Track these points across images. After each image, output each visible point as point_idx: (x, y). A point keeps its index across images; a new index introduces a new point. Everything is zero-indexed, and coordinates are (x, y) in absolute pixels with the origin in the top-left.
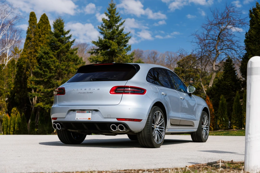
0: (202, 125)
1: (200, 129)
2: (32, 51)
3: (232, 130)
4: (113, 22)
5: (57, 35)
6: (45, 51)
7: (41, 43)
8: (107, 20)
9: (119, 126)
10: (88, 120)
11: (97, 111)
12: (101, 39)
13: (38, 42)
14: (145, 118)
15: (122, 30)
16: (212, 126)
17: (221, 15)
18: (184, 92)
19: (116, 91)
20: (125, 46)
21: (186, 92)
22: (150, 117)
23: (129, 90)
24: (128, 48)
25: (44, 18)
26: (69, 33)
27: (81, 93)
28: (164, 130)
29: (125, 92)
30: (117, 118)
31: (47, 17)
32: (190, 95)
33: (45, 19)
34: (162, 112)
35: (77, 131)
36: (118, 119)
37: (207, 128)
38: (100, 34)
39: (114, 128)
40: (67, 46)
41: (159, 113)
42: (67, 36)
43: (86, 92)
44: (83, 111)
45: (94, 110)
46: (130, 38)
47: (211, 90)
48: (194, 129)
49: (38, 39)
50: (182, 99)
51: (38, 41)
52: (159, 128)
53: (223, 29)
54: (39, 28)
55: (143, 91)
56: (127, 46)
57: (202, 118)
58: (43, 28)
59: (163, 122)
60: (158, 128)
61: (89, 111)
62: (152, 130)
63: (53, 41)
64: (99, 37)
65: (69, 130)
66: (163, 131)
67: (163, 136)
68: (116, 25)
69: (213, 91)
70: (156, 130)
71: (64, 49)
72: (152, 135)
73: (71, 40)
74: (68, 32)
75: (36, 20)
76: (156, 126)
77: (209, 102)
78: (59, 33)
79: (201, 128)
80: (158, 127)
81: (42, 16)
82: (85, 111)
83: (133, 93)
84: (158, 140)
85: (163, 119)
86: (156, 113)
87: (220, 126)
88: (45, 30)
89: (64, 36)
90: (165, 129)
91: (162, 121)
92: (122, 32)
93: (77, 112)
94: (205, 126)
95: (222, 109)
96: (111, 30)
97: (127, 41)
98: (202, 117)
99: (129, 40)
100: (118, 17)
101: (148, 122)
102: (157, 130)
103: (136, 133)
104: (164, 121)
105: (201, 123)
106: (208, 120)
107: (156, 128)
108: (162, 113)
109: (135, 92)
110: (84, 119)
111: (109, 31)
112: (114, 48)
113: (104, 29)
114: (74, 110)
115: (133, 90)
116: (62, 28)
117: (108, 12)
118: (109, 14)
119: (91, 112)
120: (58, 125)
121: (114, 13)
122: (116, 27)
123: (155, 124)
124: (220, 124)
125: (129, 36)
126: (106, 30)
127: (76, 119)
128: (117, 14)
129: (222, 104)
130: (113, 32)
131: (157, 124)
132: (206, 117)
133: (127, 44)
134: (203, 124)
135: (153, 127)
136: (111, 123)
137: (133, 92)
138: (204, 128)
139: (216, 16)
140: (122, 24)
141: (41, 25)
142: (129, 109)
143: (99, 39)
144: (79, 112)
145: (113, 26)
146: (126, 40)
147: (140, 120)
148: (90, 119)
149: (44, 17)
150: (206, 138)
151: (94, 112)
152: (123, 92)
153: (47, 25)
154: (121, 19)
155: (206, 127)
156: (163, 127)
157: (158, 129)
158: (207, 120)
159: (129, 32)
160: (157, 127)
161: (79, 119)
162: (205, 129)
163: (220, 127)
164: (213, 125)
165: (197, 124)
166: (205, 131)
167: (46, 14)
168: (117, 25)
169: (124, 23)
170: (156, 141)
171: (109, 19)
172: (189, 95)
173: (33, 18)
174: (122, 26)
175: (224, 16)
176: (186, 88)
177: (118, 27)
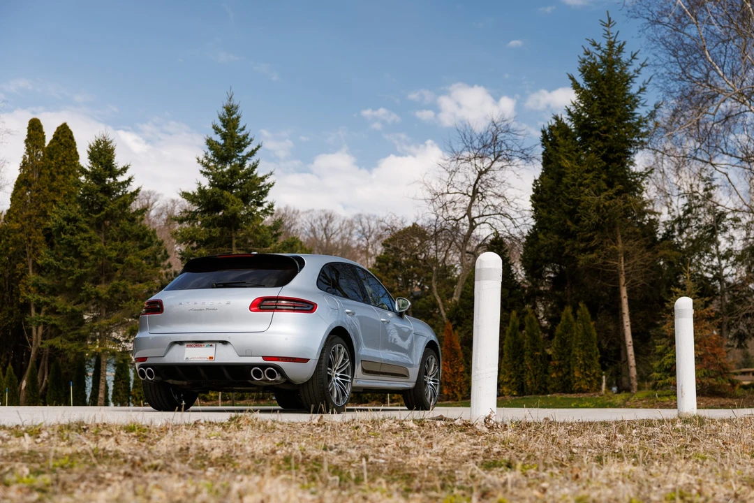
0: (425, 377)
1: (421, 383)
2: (31, 213)
4: (232, 148)
5: (98, 176)
6: (69, 214)
7: (57, 193)
8: (217, 143)
9: (268, 371)
10: (208, 360)
11: (225, 343)
12: (204, 188)
13: (48, 192)
14: (314, 356)
15: (254, 167)
17: (479, 138)
18: (389, 310)
19: (261, 307)
20: (261, 205)
21: (391, 309)
22: (324, 355)
23: (286, 305)
24: (266, 209)
25: (64, 135)
26: (125, 172)
27: (195, 310)
28: (350, 381)
29: (278, 307)
30: (263, 357)
31: (71, 133)
32: (400, 315)
33: (66, 136)
34: (347, 347)
35: (185, 383)
36: (265, 358)
37: (436, 381)
38: (202, 175)
39: (258, 374)
40: (122, 203)
41: (340, 348)
42: (120, 179)
43: (205, 309)
44: (198, 343)
45: (220, 342)
46: (271, 186)
47: (458, 309)
48: (409, 384)
49: (48, 185)
50: (385, 323)
51: (46, 191)
52: (340, 377)
53: (484, 170)
54: (51, 158)
55: (311, 307)
56: (266, 205)
57: (424, 361)
58: (60, 159)
59: (347, 366)
60: (338, 376)
61: (211, 342)
62: (327, 379)
63: (88, 190)
64: (200, 184)
65: (170, 381)
66: (348, 382)
67: (347, 391)
68: (240, 154)
70: (334, 380)
71: (115, 210)
72: (328, 389)
73: (131, 189)
74: (125, 169)
75: (44, 137)
76: (335, 373)
77: (451, 334)
78: (103, 173)
79: (423, 381)
80: (339, 374)
81: (58, 128)
82: (203, 344)
83: (293, 309)
84: (338, 399)
85: (348, 360)
86: (335, 348)
88: (65, 164)
89: (115, 179)
90: (352, 379)
91: (347, 364)
92: (252, 173)
93: (187, 346)
94: (431, 379)
96: (228, 167)
97: (265, 193)
99: (268, 189)
100: (245, 137)
101: (320, 365)
102: (337, 381)
103: (299, 385)
104: (349, 363)
105: (423, 372)
106: (437, 367)
107: (335, 377)
108: (346, 349)
109: (297, 308)
110: (200, 358)
111: (222, 168)
112: (234, 210)
113: (212, 164)
114: (181, 343)
115: (292, 305)
116: (110, 161)
117: (220, 124)
118: (224, 130)
119: (214, 345)
120: (149, 371)
121: (235, 127)
122: (239, 160)
123: (333, 369)
125: (267, 181)
126: (215, 167)
127: (185, 361)
128: (243, 129)
130: (233, 173)
131: (337, 369)
132: (434, 360)
133: (264, 200)
134: (426, 374)
135: (329, 373)
136: (251, 366)
138: (428, 382)
139: (469, 140)
140: (252, 153)
141: (57, 152)
142: (286, 339)
143: (200, 188)
144: (191, 346)
145: (233, 157)
146: (263, 189)
147: (305, 361)
149: (64, 132)
151: (219, 345)
152: (274, 307)
153: (70, 151)
154: (251, 140)
155: (433, 381)
156: (348, 375)
157: (339, 379)
158: (435, 365)
159: (269, 173)
160: (336, 375)
161: (191, 360)
162: (431, 385)
165: (414, 373)
167: (68, 125)
168: (243, 156)
169: (257, 151)
170: (334, 401)
171: (222, 142)
172: (398, 315)
173: (36, 133)
174: (253, 159)
175: (487, 141)
176: (393, 302)
177: (244, 160)
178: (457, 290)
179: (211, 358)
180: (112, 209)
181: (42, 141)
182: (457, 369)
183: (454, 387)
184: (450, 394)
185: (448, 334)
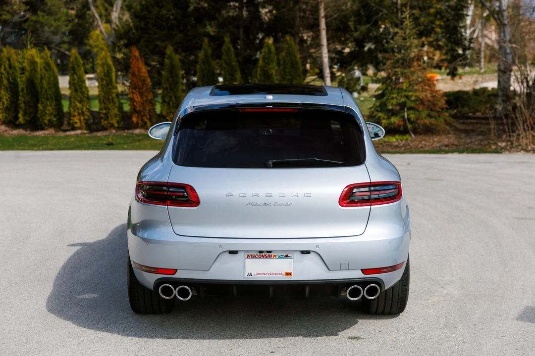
10: (284, 276)
16: (148, 116)
19: (351, 199)
27: (256, 205)
36: (364, 271)
39: (355, 293)
43: (272, 204)
44: (265, 253)
61: (287, 252)
69: (134, 31)
77: (138, 61)
82: (273, 254)
93: (248, 256)
95: (171, 79)
110: (271, 274)
119: (291, 255)
124: (167, 113)
127: (247, 277)
129: (172, 67)
142: (391, 243)
144: (254, 257)
148: (290, 274)
161: (257, 276)
164: (150, 115)
178: (117, 6)
179: (288, 274)
182: (146, 96)
183: (144, 115)
184: (140, 122)
185: (135, 60)
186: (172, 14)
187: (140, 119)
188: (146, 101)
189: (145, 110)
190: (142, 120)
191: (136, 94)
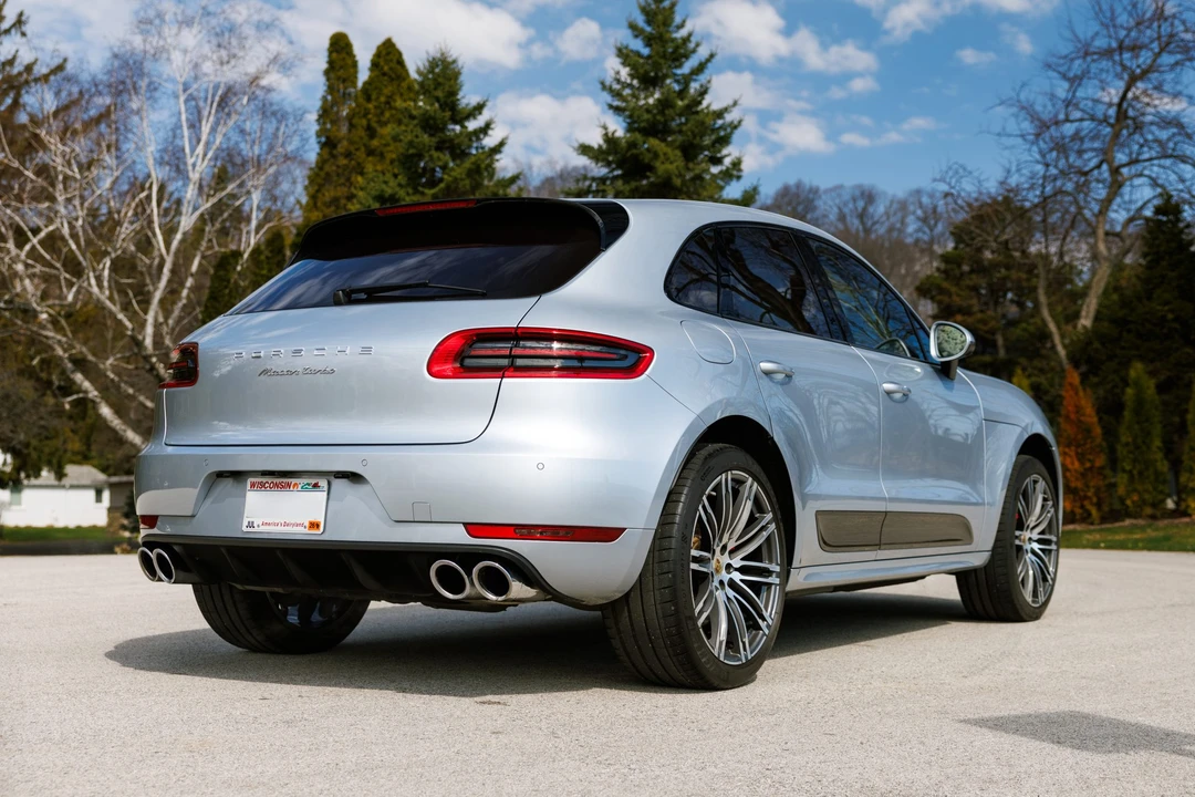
0: (1017, 533)
1: (1005, 549)
2: (339, 194)
3: (1186, 520)
4: (662, 61)
5: (431, 122)
6: (382, 191)
7: (378, 158)
8: (638, 54)
9: (481, 570)
10: (307, 531)
11: (354, 478)
12: (613, 134)
13: (364, 156)
14: (641, 520)
15: (703, 92)
16: (1095, 500)
17: (1129, 8)
18: (914, 356)
19: (468, 362)
20: (717, 161)
21: (920, 354)
22: (679, 511)
23: (555, 353)
24: (728, 169)
25: (389, 58)
26: (480, 113)
27: (275, 373)
28: (777, 581)
29: (520, 362)
30: (465, 524)
31: (400, 54)
32: (944, 371)
33: (391, 60)
34: (764, 478)
36: (473, 528)
37: (1048, 542)
38: (611, 111)
39: (452, 581)
40: (473, 167)
41: (739, 482)
42: (472, 125)
43: (300, 370)
44: (281, 478)
45: (341, 475)
46: (736, 127)
47: (1089, 343)
48: (973, 556)
49: (365, 145)
50: (898, 396)
51: (361, 155)
52: (742, 570)
53: (1138, 71)
54: (369, 99)
55: (632, 357)
56: (727, 161)
57: (1017, 492)
58: (383, 99)
59: (765, 534)
60: (736, 569)
61: (314, 477)
62: (690, 585)
63: (414, 147)
64: (605, 128)
66: (769, 585)
67: (766, 615)
68: (679, 72)
69: (1097, 345)
70: (721, 582)
71: (462, 179)
72: (692, 617)
73: (490, 141)
74: (479, 108)
75: (355, 64)
76: (725, 559)
77: (1077, 393)
78: (440, 114)
79: (1012, 544)
80: (737, 562)
81: (378, 48)
82: (294, 481)
83: (577, 368)
84: (732, 642)
85: (769, 516)
86: (719, 484)
87: (1128, 502)
88: (391, 108)
89: (463, 127)
90: (784, 575)
91: (764, 528)
92: (700, 103)
93: (253, 485)
94: (1035, 536)
95: (1136, 427)
96: (657, 96)
97: (724, 141)
98: (1018, 489)
99: (731, 133)
100: (686, 40)
101: (666, 543)
102: (732, 584)
103: (599, 606)
104: (773, 527)
105: (1013, 520)
106: (1050, 503)
107: (724, 571)
108: (760, 483)
109: (586, 364)
110: (286, 524)
111: (646, 98)
112: (667, 171)
113: (627, 92)
114: (238, 476)
115: (573, 353)
116: (453, 93)
117: (640, 20)
118: (648, 29)
119: (323, 483)
120: (160, 557)
121: (667, 22)
122: (677, 81)
123: (718, 550)
124: (1127, 491)
125: (729, 117)
126: (633, 96)
127: (244, 529)
128: (682, 26)
129: (1140, 402)
130: (665, 104)
131: (729, 549)
132: (1041, 485)
133: (725, 152)
134: (1021, 526)
135: (696, 567)
136: (432, 554)
137: (575, 363)
138: (1027, 546)
139: (1108, 14)
140: (701, 68)
141: (376, 88)
142: (541, 466)
143: (606, 134)
144: (262, 486)
145: (666, 76)
146: (722, 133)
147: (608, 534)
148: (318, 526)
149: (388, 54)
150: (1042, 599)
151: (339, 484)
152: (505, 362)
153: (399, 85)
154: (698, 45)
155: (1039, 541)
156: (771, 562)
157: (737, 577)
158: (1045, 500)
159: (731, 102)
160: (729, 566)
161: (263, 529)
162: (1033, 552)
163: (1128, 507)
164: (1099, 499)
165: (985, 525)
166: (1034, 558)
167: (395, 40)
168: (683, 75)
169: (709, 65)
170: (718, 651)
171: (646, 51)
172: (937, 371)
173: (341, 57)
174: (703, 78)
175: (1144, 14)
176: (921, 333)
177: (685, 81)
178: (1088, 307)
179: (314, 525)
180: (456, 179)
181: (352, 70)
182: (1089, 460)
183: (1086, 497)
184: (1078, 511)
185: (1071, 393)
186: (1171, 311)
187: (1078, 504)
188: (1091, 468)
189: (1088, 487)
190: (1082, 507)
191: (1070, 456)
